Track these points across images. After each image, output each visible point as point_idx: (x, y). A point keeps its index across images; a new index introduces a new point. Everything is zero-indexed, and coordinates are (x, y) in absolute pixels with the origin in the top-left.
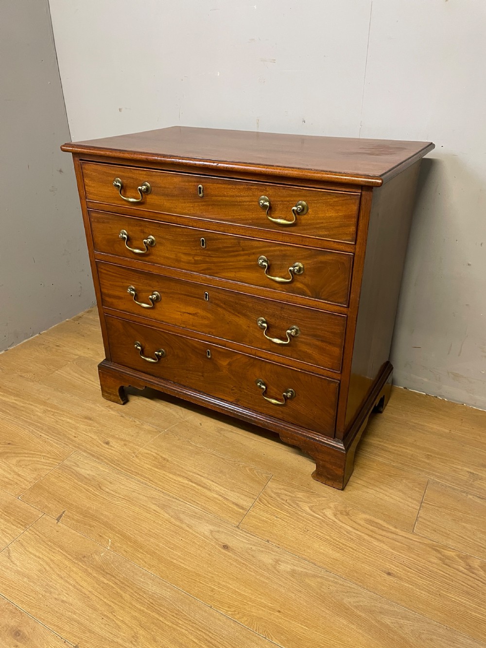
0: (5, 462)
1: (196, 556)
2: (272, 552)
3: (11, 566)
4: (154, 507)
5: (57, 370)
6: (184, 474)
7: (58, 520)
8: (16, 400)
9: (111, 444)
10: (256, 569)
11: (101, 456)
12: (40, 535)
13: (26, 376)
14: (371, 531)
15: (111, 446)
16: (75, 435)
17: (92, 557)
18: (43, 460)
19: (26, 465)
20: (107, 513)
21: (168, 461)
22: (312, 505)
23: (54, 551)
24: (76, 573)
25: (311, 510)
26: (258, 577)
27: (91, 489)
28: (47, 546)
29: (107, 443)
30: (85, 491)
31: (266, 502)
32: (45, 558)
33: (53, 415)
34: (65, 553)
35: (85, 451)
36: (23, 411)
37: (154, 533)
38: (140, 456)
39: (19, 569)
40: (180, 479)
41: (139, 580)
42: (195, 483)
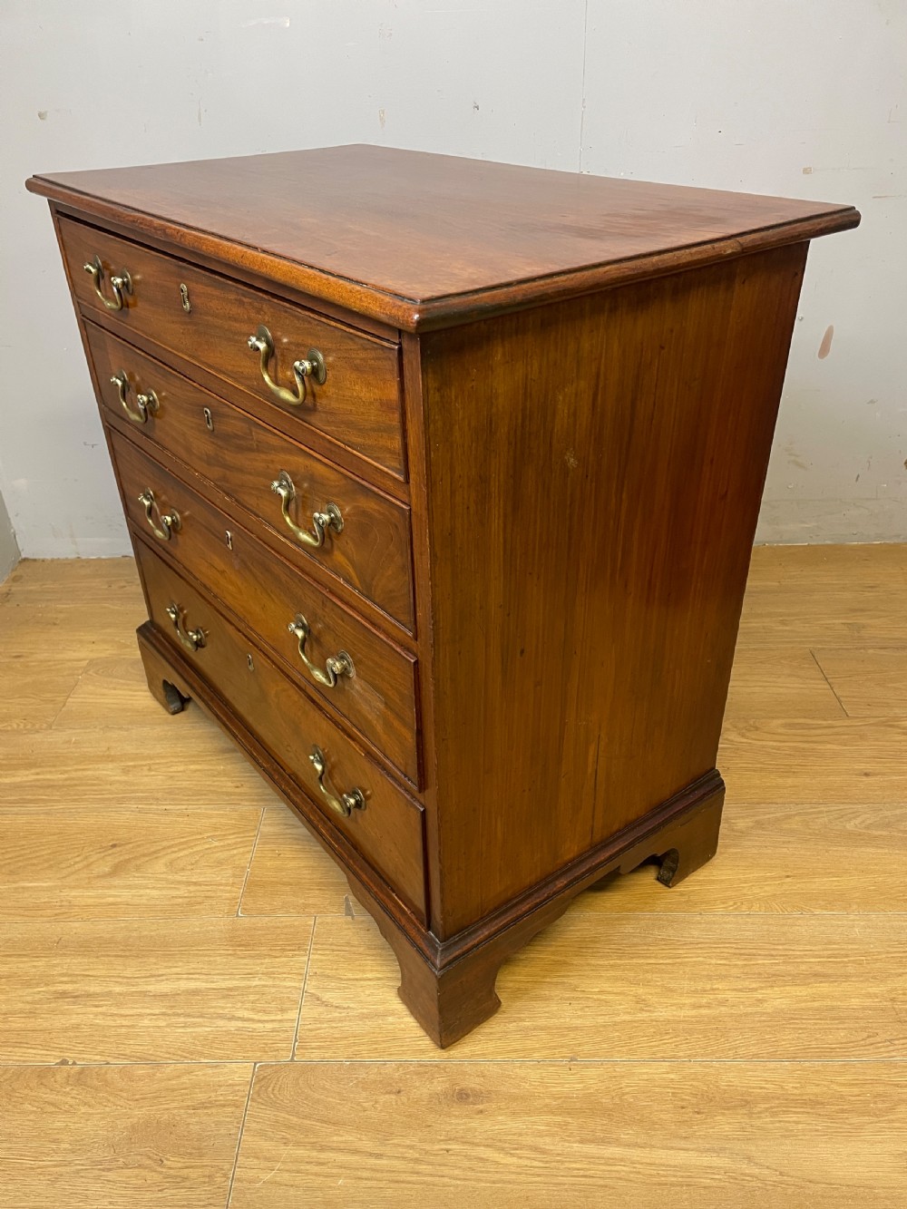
0: (141, 877)
3: (343, 1014)
5: (68, 697)
7: (349, 914)
8: (37, 774)
12: (343, 948)
13: (9, 728)
14: (802, 736)
16: (235, 784)
19: (193, 864)
39: (362, 1011)
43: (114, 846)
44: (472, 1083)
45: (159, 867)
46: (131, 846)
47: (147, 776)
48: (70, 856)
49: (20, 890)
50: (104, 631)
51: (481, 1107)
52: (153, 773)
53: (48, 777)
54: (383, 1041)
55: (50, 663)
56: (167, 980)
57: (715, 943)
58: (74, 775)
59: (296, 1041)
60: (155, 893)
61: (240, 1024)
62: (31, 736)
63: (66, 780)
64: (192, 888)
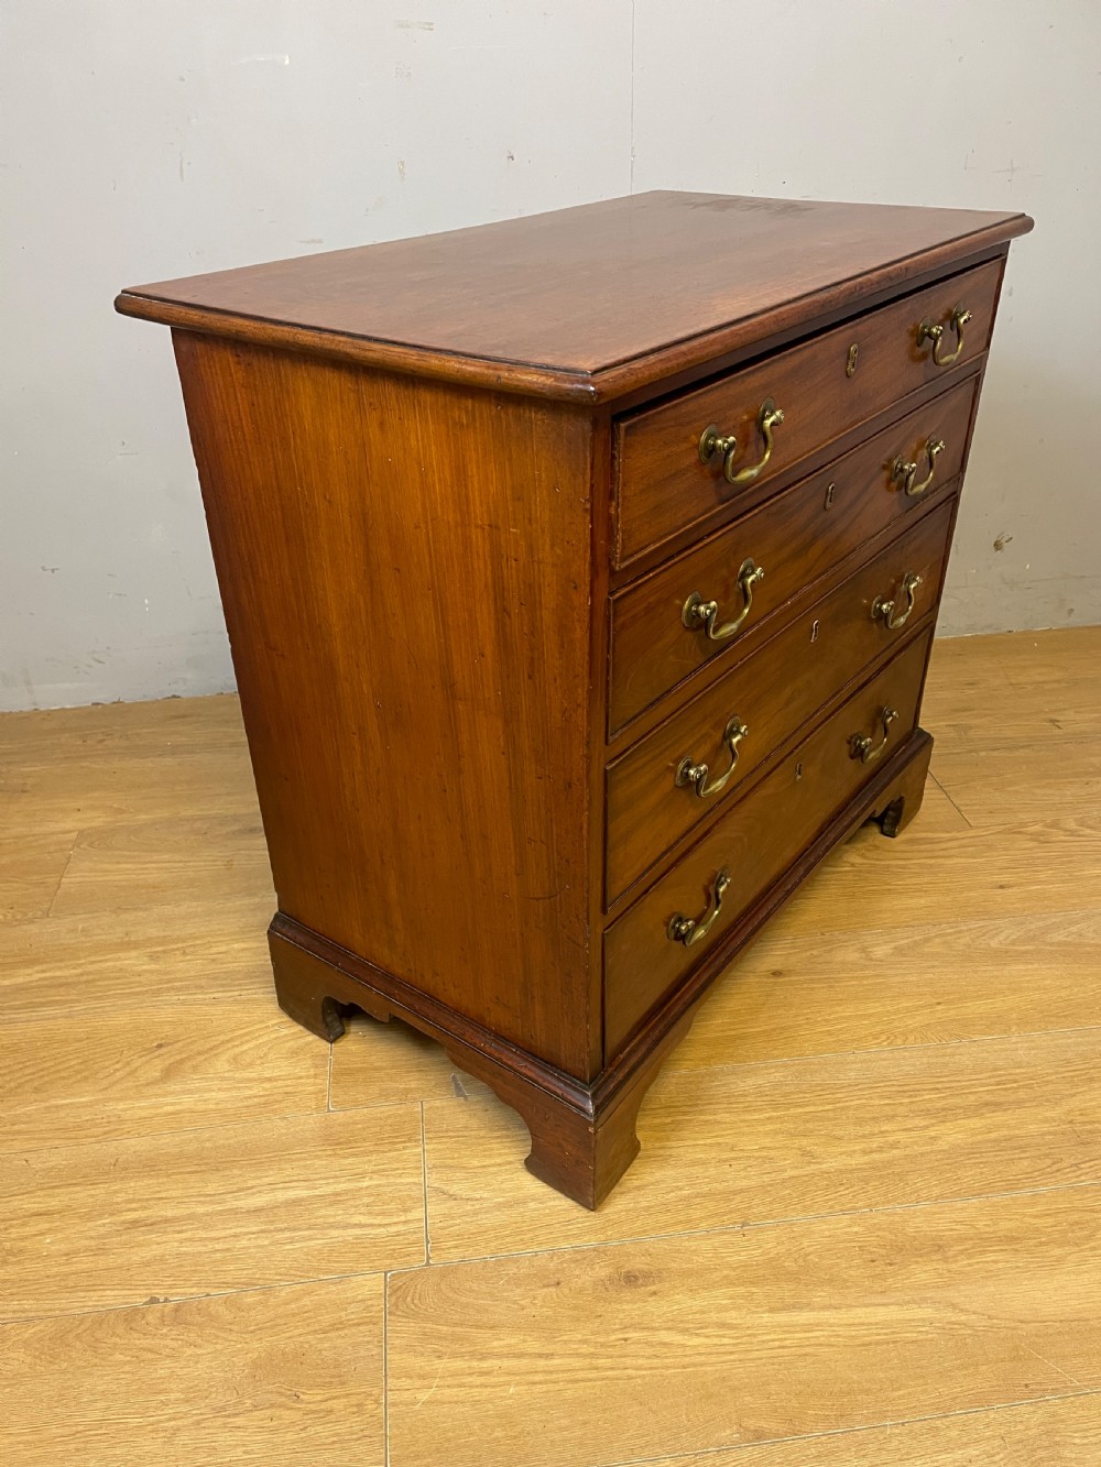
0: (201, 1079)
3: (477, 1207)
8: (43, 972)
12: (461, 1133)
19: (262, 1058)
36: (95, 980)
39: (497, 1200)
43: (160, 1046)
44: (638, 1264)
45: (222, 1065)
46: (180, 1044)
47: (182, 961)
48: (107, 1064)
49: (54, 1109)
50: (89, 795)
51: (653, 1288)
52: (189, 957)
53: (58, 974)
54: (529, 1230)
55: (29, 839)
56: (260, 1192)
57: (875, 1082)
58: (91, 968)
59: (428, 1242)
60: (222, 1095)
61: (358, 1232)
62: (25, 927)
63: (82, 975)
64: (267, 1085)
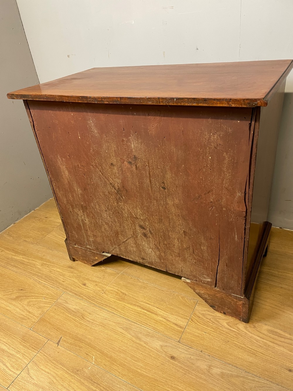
0: (20, 304)
1: (153, 366)
2: (205, 360)
3: (31, 380)
4: (121, 330)
5: (48, 234)
6: (138, 304)
7: (58, 344)
8: (23, 258)
9: (87, 285)
10: (196, 374)
11: (81, 294)
12: (47, 356)
13: (28, 241)
14: (273, 339)
15: (87, 287)
16: (63, 280)
17: (83, 370)
18: (44, 300)
19: (34, 305)
20: (90, 337)
21: (126, 295)
22: (228, 321)
23: (57, 367)
24: (74, 384)
25: (228, 325)
26: (198, 380)
27: (77, 320)
28: (52, 364)
29: (85, 285)
30: (73, 321)
31: (196, 321)
32: (52, 373)
33: (48, 267)
34: (65, 369)
35: (70, 292)
36: (28, 265)
37: (123, 350)
38: (107, 292)
39: (35, 382)
40: (136, 308)
41: (117, 387)
42: (146, 310)
43: (22, 290)
45: (26, 302)
46: (25, 291)
48: (10, 289)
59: (13, 382)
60: (19, 311)
61: (5, 368)
62: (31, 245)
63: (28, 262)
64: (28, 313)
